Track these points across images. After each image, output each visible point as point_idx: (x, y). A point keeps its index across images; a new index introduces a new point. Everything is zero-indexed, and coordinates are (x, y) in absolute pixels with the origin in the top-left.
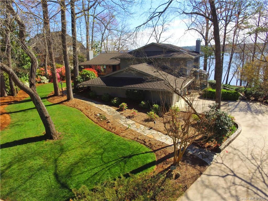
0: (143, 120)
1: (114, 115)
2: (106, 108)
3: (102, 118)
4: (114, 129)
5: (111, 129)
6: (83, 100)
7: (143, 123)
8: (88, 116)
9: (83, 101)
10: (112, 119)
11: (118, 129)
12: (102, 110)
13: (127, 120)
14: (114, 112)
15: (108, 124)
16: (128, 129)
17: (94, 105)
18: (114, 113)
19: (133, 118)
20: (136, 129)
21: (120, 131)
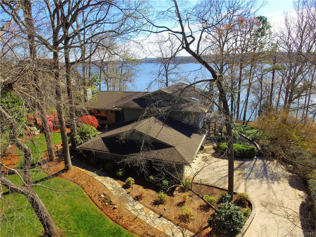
0: (152, 203)
1: (120, 195)
2: (111, 183)
3: (107, 202)
4: (121, 220)
5: (118, 220)
6: (83, 168)
7: (153, 208)
8: (91, 197)
9: (83, 170)
10: (119, 203)
11: (125, 218)
12: (106, 187)
13: (135, 203)
14: (120, 189)
15: (115, 210)
16: (137, 219)
17: (97, 177)
18: (120, 192)
19: (142, 199)
20: (145, 218)
21: (128, 222)
